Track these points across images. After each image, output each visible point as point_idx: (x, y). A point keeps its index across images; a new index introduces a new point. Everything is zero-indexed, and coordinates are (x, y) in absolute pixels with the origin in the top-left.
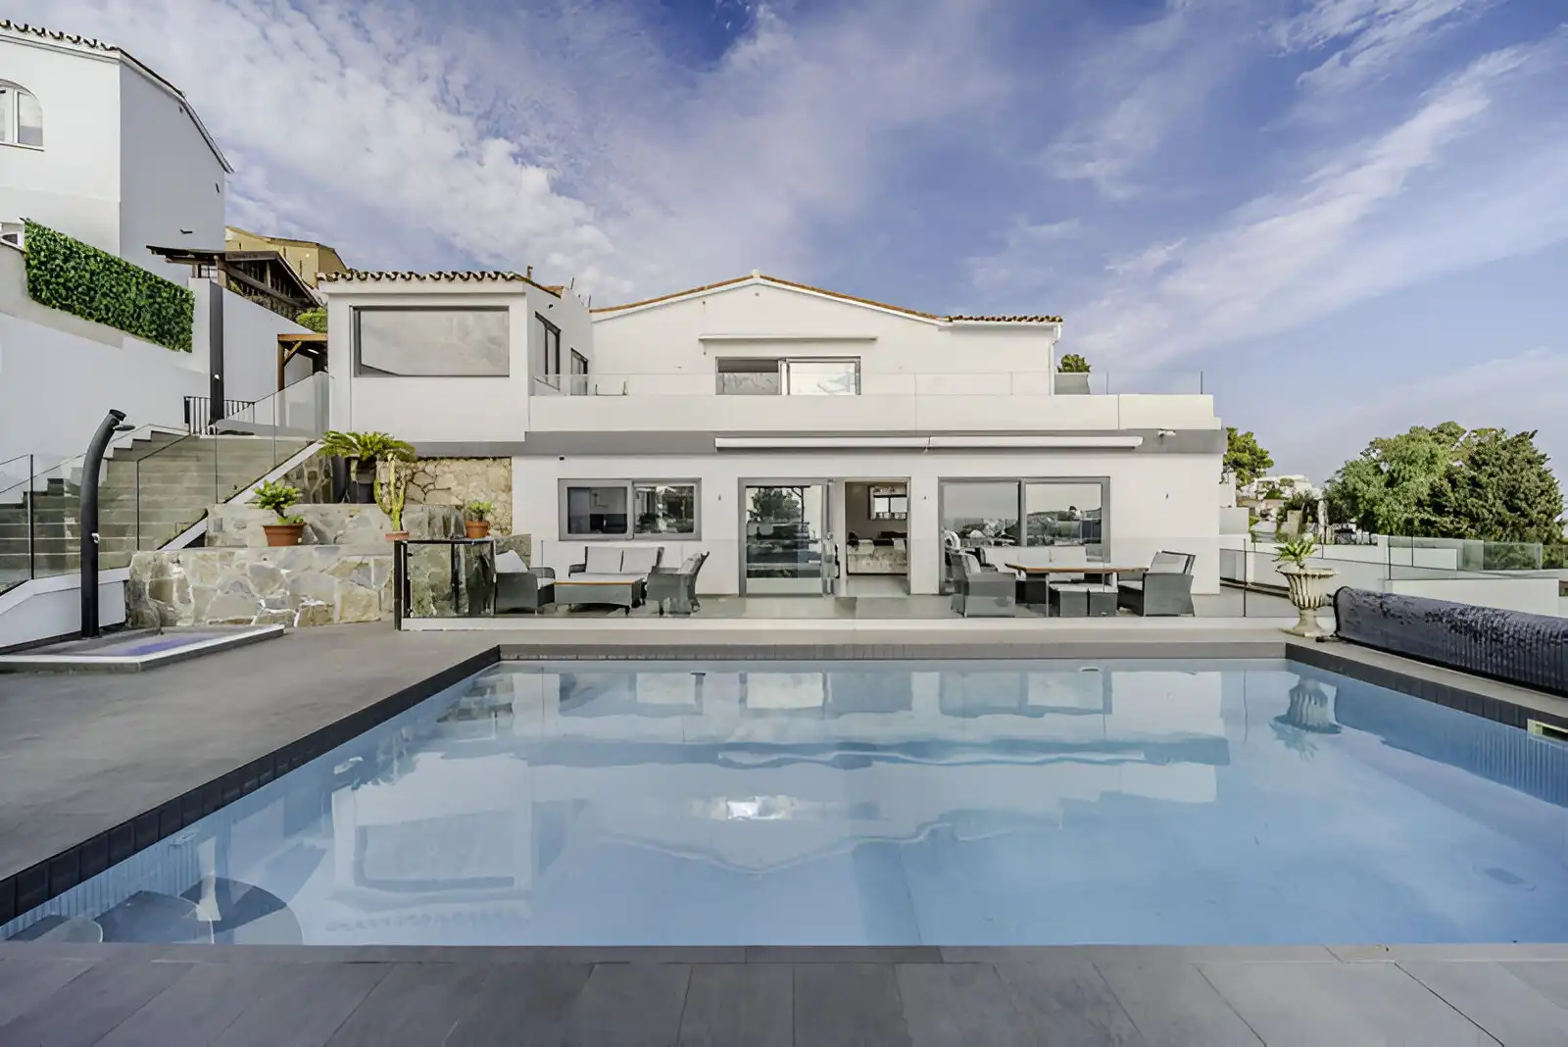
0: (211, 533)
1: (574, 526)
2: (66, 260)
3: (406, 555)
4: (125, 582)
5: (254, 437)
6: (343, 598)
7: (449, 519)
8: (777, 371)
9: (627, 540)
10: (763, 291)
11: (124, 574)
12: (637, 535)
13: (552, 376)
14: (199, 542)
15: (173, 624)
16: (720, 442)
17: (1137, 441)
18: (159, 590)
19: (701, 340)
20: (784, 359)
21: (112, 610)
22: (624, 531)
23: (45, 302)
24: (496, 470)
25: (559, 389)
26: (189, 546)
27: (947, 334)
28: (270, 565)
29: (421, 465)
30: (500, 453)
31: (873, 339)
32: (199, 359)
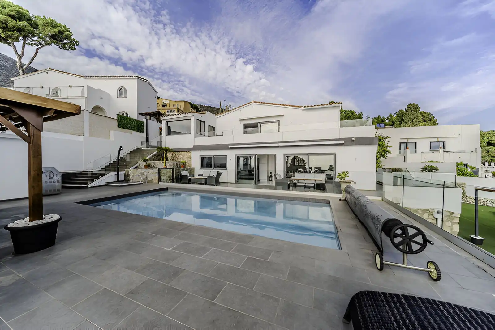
0: (138, 166)
1: (202, 166)
2: (123, 120)
3: (160, 171)
4: (124, 174)
5: (149, 149)
6: (154, 178)
7: (178, 164)
8: (258, 127)
9: (212, 169)
10: (254, 106)
11: (124, 172)
12: (214, 168)
13: (202, 133)
14: (136, 168)
15: (130, 181)
16: (230, 147)
17: (343, 142)
18: (128, 175)
19: (240, 120)
20: (259, 123)
21: (122, 178)
22: (212, 167)
23: (120, 128)
24: (188, 154)
25: (204, 135)
26: (134, 168)
27: (304, 111)
28: (143, 172)
29: (176, 153)
30: (189, 150)
31: (284, 115)
32: (144, 135)
